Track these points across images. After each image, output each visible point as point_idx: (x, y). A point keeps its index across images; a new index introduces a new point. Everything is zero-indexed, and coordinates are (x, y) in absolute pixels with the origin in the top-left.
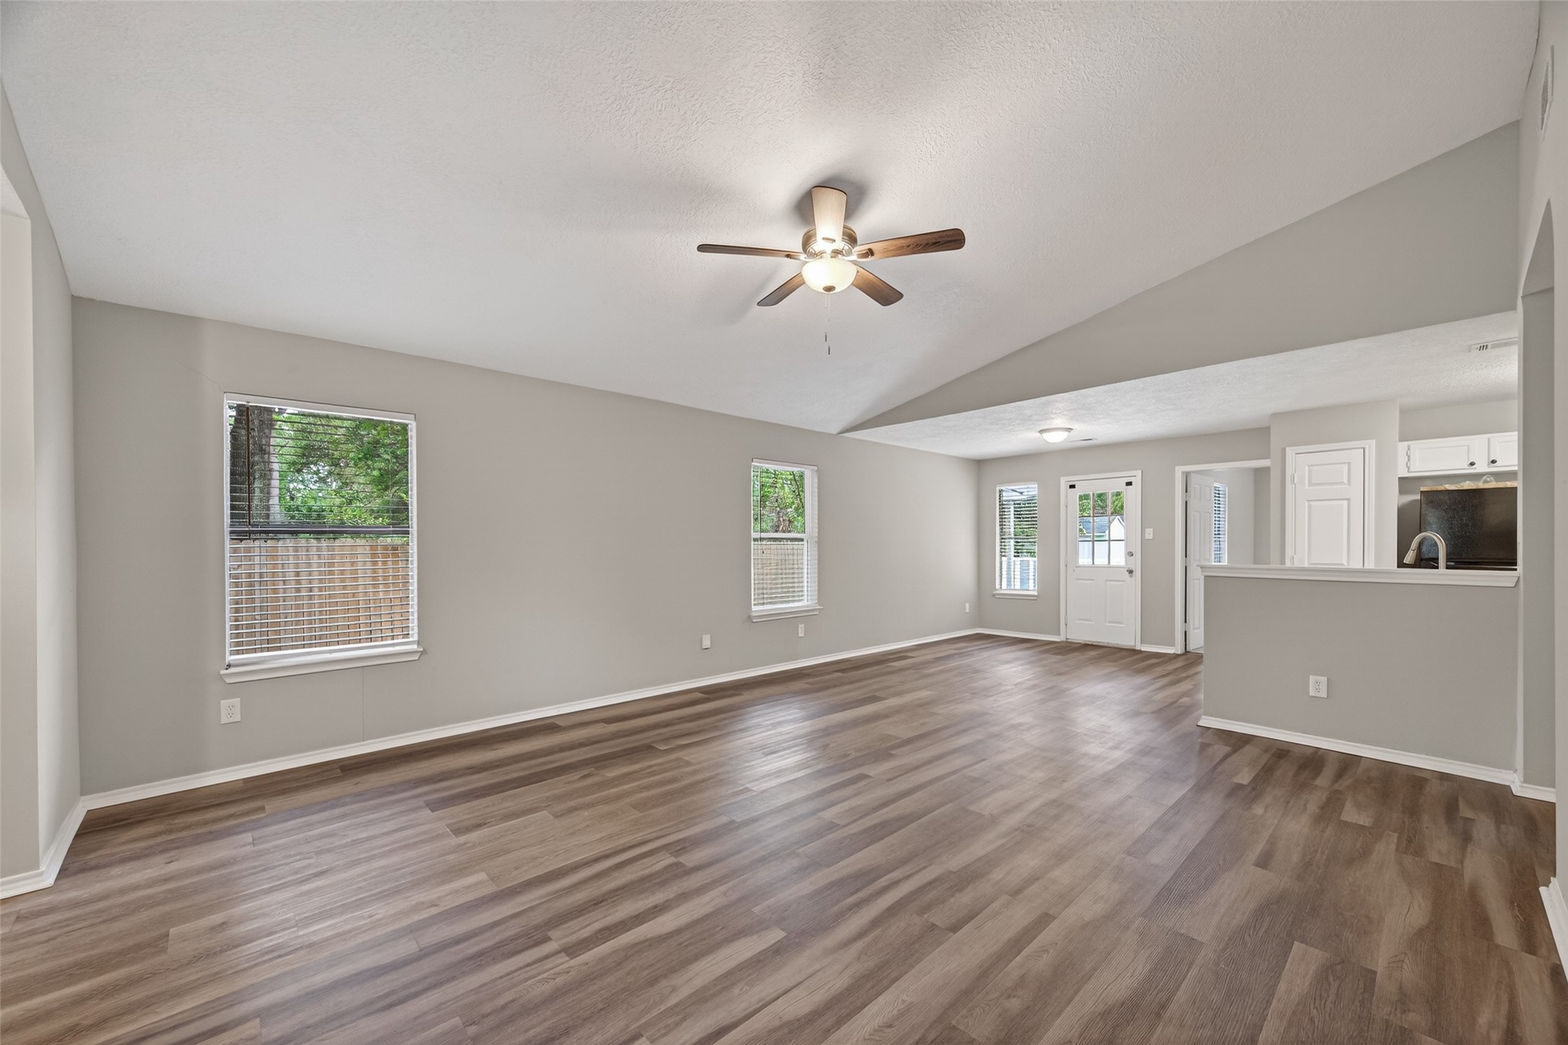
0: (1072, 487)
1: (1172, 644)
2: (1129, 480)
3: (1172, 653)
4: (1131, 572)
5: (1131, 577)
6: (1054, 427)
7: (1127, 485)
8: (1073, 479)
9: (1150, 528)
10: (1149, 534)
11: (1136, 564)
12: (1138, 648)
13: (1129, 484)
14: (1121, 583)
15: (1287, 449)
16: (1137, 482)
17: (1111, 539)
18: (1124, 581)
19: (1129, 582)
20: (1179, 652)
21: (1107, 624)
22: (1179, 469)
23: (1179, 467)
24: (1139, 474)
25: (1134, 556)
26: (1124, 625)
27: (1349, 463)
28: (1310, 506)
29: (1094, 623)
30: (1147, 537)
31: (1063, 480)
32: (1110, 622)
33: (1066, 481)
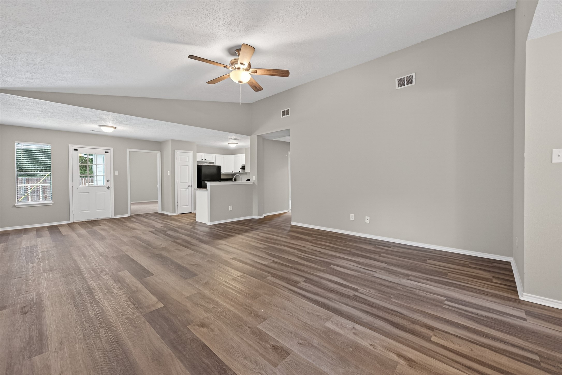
0: (76, 150)
1: (127, 213)
2: (107, 151)
3: (127, 216)
4: (108, 188)
6: (107, 125)
7: (106, 153)
8: (76, 146)
9: (118, 170)
10: (117, 173)
11: (111, 184)
12: (113, 217)
13: (107, 152)
14: (103, 193)
15: (175, 150)
16: (111, 152)
17: (98, 175)
18: (105, 192)
19: (108, 191)
20: (130, 216)
21: (97, 211)
22: (128, 150)
23: (129, 149)
24: (112, 149)
25: (110, 182)
26: (105, 210)
27: (188, 156)
28: (180, 167)
29: (89, 211)
30: (116, 174)
31: (70, 146)
32: (99, 209)
33: (72, 147)
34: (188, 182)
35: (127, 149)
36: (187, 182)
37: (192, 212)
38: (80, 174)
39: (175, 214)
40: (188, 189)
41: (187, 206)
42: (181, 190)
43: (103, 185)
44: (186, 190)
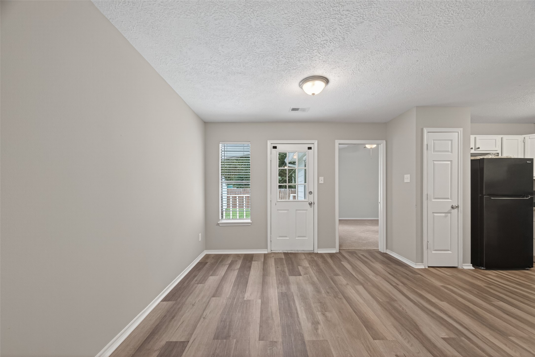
0: (275, 147)
2: (310, 146)
4: (310, 204)
5: (311, 207)
7: (308, 149)
8: (275, 143)
9: (323, 176)
10: (322, 180)
11: (314, 198)
12: (316, 251)
13: (310, 148)
14: (305, 211)
15: (425, 128)
16: (315, 147)
18: (307, 210)
19: (310, 209)
20: (338, 251)
21: (297, 238)
22: (337, 142)
23: (338, 140)
24: (316, 142)
25: (313, 194)
26: (307, 238)
27: (451, 140)
28: (434, 164)
29: (288, 238)
30: (321, 182)
31: (269, 143)
32: (299, 237)
33: (271, 144)
34: (451, 199)
35: (336, 140)
36: (448, 198)
37: (460, 267)
38: (279, 183)
39: (423, 267)
40: (450, 213)
41: (448, 250)
42: (436, 215)
43: (304, 199)
44: (446, 216)
